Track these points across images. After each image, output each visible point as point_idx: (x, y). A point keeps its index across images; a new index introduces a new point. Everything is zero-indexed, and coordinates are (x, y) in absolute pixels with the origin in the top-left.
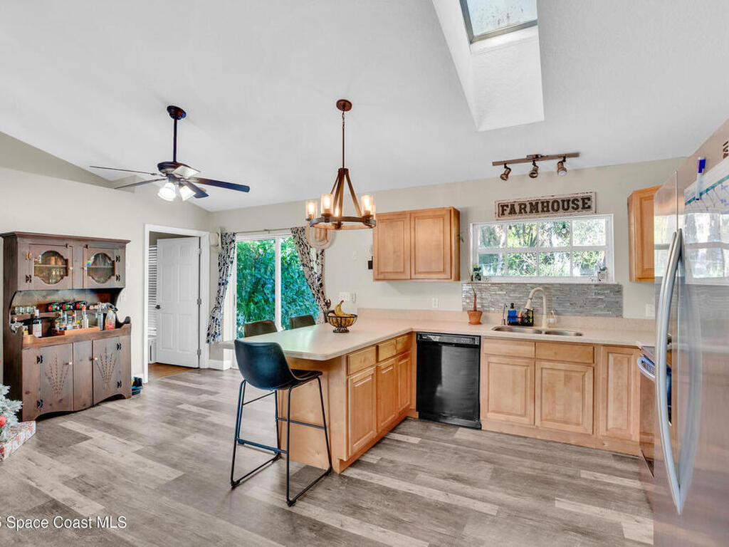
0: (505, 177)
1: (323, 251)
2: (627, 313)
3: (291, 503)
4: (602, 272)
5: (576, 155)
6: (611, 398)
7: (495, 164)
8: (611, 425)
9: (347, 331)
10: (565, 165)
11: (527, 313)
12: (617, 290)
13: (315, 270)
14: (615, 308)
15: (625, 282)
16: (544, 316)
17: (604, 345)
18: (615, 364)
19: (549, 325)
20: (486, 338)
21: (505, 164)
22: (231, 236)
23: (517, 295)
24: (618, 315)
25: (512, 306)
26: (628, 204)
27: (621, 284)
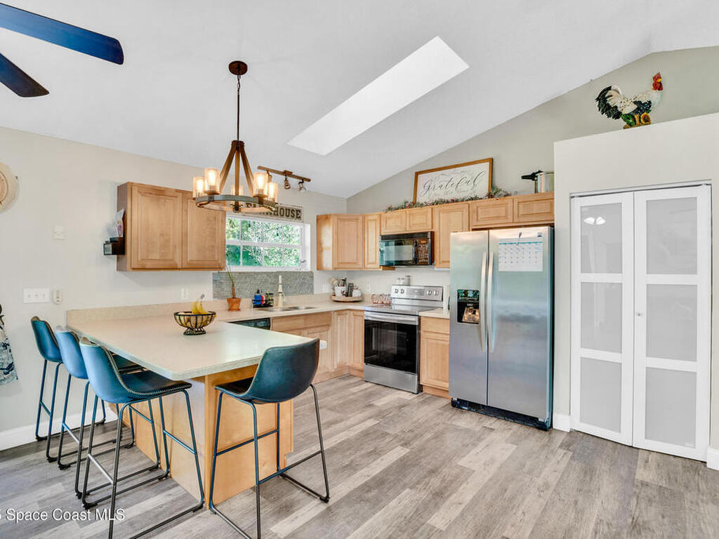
2: (316, 291)
3: (326, 500)
4: (303, 264)
5: (309, 180)
8: (338, 360)
9: (204, 333)
10: (303, 185)
12: (310, 274)
14: (310, 288)
15: (315, 270)
17: (336, 311)
18: (340, 321)
21: (268, 171)
24: (312, 292)
25: (258, 292)
26: (317, 220)
27: (313, 271)
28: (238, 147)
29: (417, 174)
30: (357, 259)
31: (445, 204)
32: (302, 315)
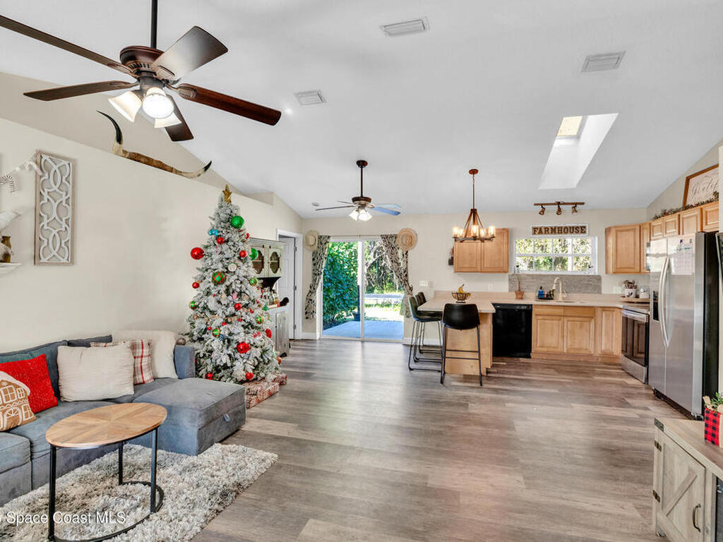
0: (542, 212)
1: (407, 252)
2: (604, 291)
4: (590, 269)
5: (583, 204)
6: (603, 334)
7: (535, 205)
8: (603, 348)
10: (577, 209)
11: (550, 292)
12: (598, 278)
13: (402, 266)
14: (597, 289)
15: (603, 274)
16: (561, 294)
17: (600, 307)
18: (606, 316)
19: (563, 298)
20: (536, 305)
21: (542, 205)
22: (326, 238)
23: (543, 282)
24: (600, 292)
25: (541, 288)
26: (606, 232)
27: (601, 275)
28: (474, 212)
29: (688, 179)
30: (634, 264)
31: (689, 210)
32: (562, 306)
